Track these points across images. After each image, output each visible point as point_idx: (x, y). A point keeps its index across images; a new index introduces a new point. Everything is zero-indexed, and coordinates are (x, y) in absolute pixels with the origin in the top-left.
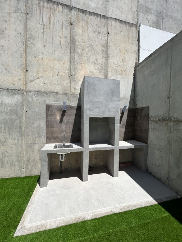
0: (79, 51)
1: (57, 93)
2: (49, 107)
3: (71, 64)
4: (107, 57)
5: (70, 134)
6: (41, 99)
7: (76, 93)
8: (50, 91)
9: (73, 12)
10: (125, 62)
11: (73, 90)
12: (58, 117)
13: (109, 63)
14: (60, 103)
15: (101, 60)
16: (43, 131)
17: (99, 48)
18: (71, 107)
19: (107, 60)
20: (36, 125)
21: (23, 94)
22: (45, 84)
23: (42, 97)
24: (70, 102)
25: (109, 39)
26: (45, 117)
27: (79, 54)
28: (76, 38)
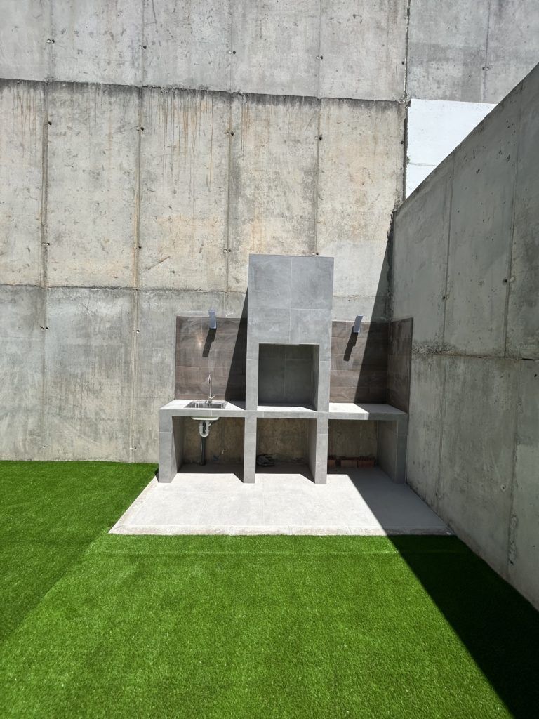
0: (248, 192)
1: (198, 292)
2: (181, 322)
3: (228, 224)
4: (314, 196)
5: (225, 382)
6: (165, 304)
7: (239, 290)
8: (184, 287)
9: (236, 104)
10: (363, 204)
11: (233, 284)
12: (200, 344)
13: (320, 212)
14: (204, 312)
15: (300, 206)
16: (170, 373)
17: (295, 178)
18: (227, 322)
19: (314, 205)
20: (155, 360)
21: (132, 296)
22: (174, 272)
23: (168, 301)
24: (225, 310)
25: (321, 153)
26: (172, 343)
27: (247, 198)
28: (242, 163)
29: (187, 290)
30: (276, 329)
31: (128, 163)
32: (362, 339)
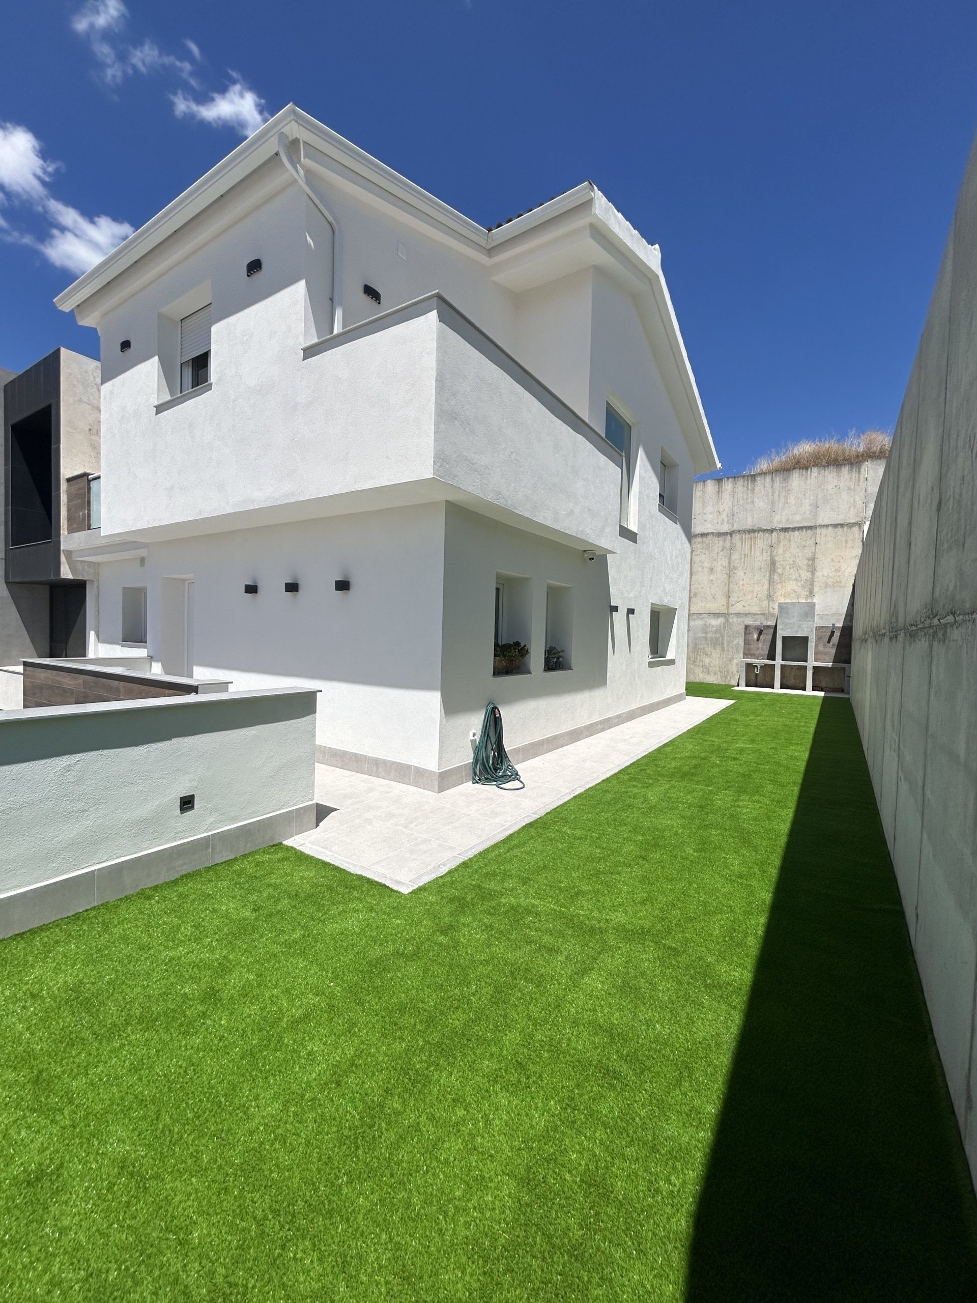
0: (780, 571)
1: (755, 614)
2: (747, 627)
3: (770, 585)
4: (813, 571)
5: (767, 652)
6: (740, 620)
7: (774, 613)
8: (748, 612)
9: (774, 534)
11: (771, 610)
12: (755, 636)
13: (816, 577)
14: (757, 623)
15: (806, 575)
16: (742, 648)
17: (803, 563)
18: (768, 627)
19: (813, 574)
20: (735, 642)
21: (725, 617)
22: (744, 606)
23: (741, 618)
24: (767, 622)
25: (817, 550)
26: (743, 635)
27: (779, 573)
28: (777, 558)
29: (749, 614)
30: (789, 630)
31: (726, 563)
32: (837, 634)
